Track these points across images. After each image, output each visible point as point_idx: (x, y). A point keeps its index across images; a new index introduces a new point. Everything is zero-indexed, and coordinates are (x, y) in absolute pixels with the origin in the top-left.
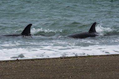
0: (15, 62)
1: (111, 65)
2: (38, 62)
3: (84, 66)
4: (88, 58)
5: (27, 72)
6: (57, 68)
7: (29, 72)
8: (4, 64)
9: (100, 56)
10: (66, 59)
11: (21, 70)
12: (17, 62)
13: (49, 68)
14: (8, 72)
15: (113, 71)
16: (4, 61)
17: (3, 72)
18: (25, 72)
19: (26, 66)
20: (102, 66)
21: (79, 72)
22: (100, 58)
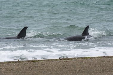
0: (16, 63)
1: (107, 66)
2: (38, 63)
3: (82, 68)
4: (85, 59)
5: (28, 72)
6: (56, 69)
7: (30, 73)
8: (6, 65)
9: (97, 57)
10: (64, 61)
11: (22, 71)
12: (18, 63)
13: (48, 69)
14: (10, 73)
15: (109, 72)
16: (5, 62)
17: (5, 73)
18: (26, 72)
19: (27, 67)
20: (99, 67)
21: (78, 73)
22: (97, 59)
